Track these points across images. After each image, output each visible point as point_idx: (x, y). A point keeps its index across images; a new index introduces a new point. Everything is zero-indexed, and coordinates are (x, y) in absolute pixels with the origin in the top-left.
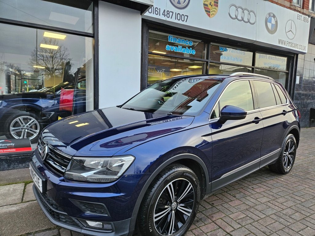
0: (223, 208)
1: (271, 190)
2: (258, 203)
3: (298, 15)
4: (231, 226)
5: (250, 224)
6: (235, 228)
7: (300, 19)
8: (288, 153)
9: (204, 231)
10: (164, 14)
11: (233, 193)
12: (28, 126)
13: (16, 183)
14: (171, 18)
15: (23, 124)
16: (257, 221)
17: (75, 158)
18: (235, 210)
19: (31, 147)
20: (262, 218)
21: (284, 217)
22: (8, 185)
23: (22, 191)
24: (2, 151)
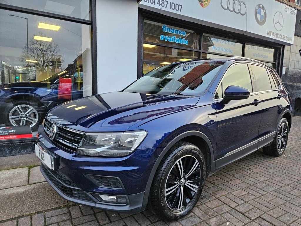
0: (225, 186)
1: (268, 170)
2: (257, 182)
3: (285, 7)
4: (234, 202)
5: (253, 200)
6: (239, 203)
7: (287, 11)
8: (281, 136)
9: (209, 207)
10: (159, 3)
11: (232, 173)
12: (27, 115)
13: (20, 168)
14: (166, 7)
15: (21, 112)
16: (259, 197)
17: (87, 134)
18: (236, 188)
19: (31, 134)
20: (263, 194)
21: (284, 193)
22: (12, 169)
23: (27, 174)
24: (4, 138)
